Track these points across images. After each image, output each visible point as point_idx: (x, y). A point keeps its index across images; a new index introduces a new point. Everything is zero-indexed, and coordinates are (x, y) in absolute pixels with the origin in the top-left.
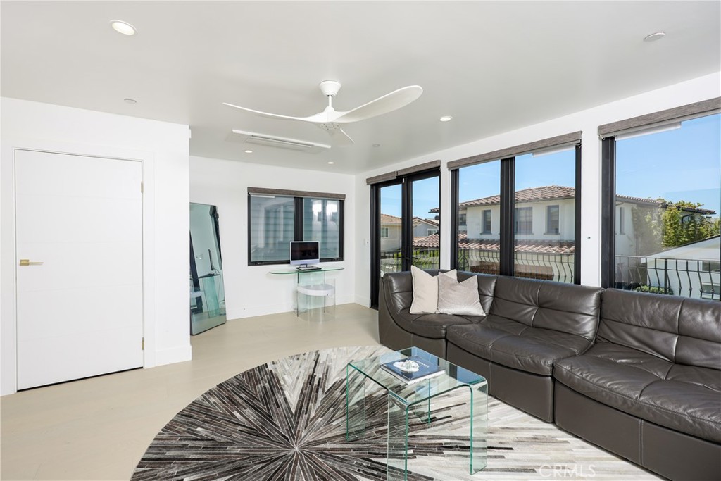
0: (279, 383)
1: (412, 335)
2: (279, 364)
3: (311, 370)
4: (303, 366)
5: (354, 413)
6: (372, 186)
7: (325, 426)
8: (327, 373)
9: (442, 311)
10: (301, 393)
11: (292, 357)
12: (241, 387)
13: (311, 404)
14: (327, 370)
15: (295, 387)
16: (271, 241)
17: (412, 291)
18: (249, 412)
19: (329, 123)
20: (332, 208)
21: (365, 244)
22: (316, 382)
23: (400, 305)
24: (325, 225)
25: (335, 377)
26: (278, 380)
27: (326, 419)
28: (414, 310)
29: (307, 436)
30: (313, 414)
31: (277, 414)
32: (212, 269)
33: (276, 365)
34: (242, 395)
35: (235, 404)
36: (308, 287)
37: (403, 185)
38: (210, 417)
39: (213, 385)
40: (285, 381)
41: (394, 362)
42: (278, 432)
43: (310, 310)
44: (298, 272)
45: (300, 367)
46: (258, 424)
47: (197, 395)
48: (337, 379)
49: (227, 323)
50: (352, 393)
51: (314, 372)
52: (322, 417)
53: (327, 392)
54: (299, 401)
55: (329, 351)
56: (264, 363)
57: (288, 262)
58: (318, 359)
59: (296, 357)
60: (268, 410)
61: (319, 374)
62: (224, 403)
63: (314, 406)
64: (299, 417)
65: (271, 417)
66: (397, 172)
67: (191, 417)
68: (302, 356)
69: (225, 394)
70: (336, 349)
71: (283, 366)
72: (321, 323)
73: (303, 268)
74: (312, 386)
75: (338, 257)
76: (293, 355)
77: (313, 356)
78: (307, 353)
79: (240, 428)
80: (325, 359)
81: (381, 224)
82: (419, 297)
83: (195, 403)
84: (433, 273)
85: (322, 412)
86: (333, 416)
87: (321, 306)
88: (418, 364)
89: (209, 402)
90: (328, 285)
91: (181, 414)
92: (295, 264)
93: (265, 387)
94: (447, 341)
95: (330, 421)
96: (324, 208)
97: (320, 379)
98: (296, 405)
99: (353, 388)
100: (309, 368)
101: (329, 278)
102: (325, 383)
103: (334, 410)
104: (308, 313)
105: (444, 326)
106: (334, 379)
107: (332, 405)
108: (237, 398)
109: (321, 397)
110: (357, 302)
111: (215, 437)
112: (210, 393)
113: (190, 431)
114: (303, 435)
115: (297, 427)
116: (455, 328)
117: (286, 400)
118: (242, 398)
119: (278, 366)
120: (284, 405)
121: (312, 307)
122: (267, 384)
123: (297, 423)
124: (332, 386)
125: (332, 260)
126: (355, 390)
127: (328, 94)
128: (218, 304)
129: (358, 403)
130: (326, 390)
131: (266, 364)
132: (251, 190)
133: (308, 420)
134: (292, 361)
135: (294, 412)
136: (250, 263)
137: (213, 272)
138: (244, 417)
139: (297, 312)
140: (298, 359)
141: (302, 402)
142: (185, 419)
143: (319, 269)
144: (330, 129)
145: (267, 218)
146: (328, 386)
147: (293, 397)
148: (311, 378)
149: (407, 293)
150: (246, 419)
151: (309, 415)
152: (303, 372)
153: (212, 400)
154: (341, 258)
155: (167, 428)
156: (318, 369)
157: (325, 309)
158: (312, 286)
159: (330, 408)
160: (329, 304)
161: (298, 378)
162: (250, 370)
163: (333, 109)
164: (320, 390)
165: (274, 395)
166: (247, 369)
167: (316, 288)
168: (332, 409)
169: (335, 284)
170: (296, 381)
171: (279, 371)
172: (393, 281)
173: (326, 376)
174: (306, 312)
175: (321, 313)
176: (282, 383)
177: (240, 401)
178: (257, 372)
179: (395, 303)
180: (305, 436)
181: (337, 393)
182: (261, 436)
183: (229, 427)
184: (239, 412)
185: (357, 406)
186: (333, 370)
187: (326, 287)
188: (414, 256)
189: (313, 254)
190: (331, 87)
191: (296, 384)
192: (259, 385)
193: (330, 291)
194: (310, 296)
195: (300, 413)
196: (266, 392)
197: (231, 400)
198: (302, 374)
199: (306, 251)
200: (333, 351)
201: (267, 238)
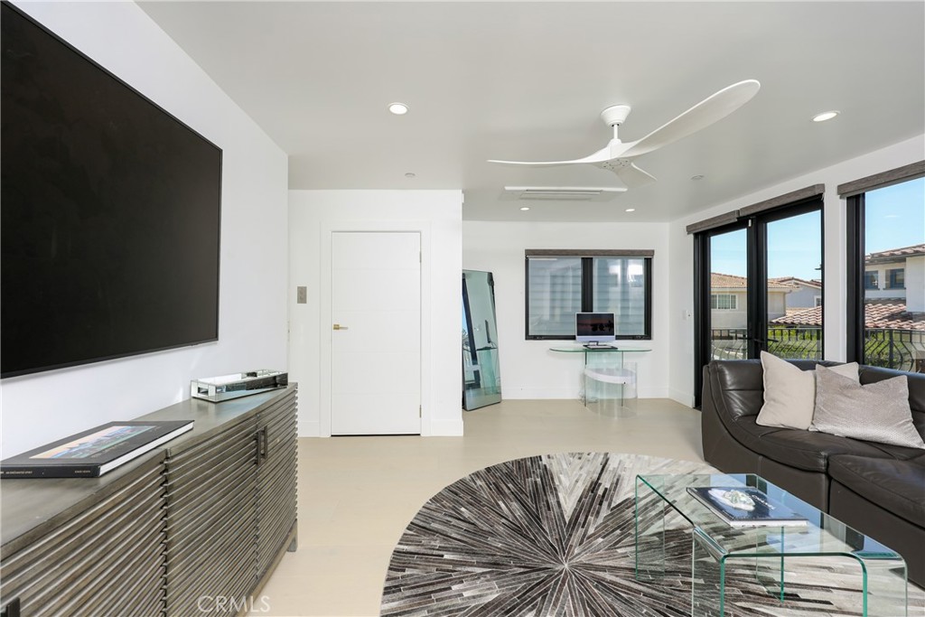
0: (553, 482)
1: (761, 457)
2: (555, 459)
3: (596, 476)
4: (585, 469)
5: (649, 546)
6: (696, 235)
7: (606, 550)
8: (617, 484)
9: (821, 428)
10: (579, 501)
11: (573, 455)
12: (509, 476)
13: (591, 518)
14: (618, 480)
15: (572, 491)
16: (558, 312)
17: (763, 390)
18: (515, 505)
19: (612, 161)
20: (636, 269)
21: (684, 318)
22: (600, 492)
23: (738, 408)
24: (625, 292)
25: (629, 492)
26: (552, 479)
27: (610, 542)
28: (765, 419)
29: (580, 555)
30: (591, 531)
31: (547, 517)
32: (489, 342)
33: (551, 460)
34: (510, 485)
35: (501, 493)
36: (598, 371)
37: (749, 229)
38: (475, 499)
39: (481, 467)
40: (560, 482)
41: (710, 489)
42: (546, 538)
43: (602, 401)
44: (586, 351)
45: (581, 468)
46: (524, 522)
47: (464, 474)
48: (631, 495)
49: (502, 404)
50: (651, 519)
51: (598, 479)
52: (604, 537)
53: (614, 508)
54: (575, 509)
55: (623, 457)
56: (538, 455)
57: (573, 338)
58: (606, 463)
59: (577, 456)
60: (537, 510)
61: (606, 483)
62: (491, 489)
63: (595, 521)
64: (573, 528)
65: (540, 519)
66: (738, 211)
67: (457, 494)
68: (585, 456)
69: (492, 480)
70: (633, 456)
71: (559, 463)
72: (616, 418)
73: (593, 345)
74: (594, 496)
75: (643, 334)
76: (575, 452)
77: (601, 459)
78: (593, 454)
79: (503, 521)
80: (616, 466)
81: (712, 290)
82: (774, 400)
83: (462, 481)
84: (805, 366)
85: (604, 531)
86: (619, 541)
87: (616, 397)
88: (754, 500)
89: (476, 484)
90: (627, 371)
91: (448, 489)
92: (582, 341)
93: (536, 482)
94: (830, 478)
95: (615, 546)
96: (624, 270)
97: (606, 489)
98: (571, 513)
99: (653, 513)
100: (594, 472)
101: (629, 361)
102: (612, 496)
103: (622, 534)
104: (599, 404)
105: (823, 453)
106: (626, 494)
107: (619, 527)
108: (504, 487)
109: (605, 512)
110: (672, 398)
111: (477, 522)
112: (477, 474)
113: (454, 509)
114: (576, 552)
115: (569, 539)
116: (848, 460)
117: (559, 503)
118: (509, 489)
119: (554, 462)
120: (556, 509)
121: (605, 397)
122: (539, 480)
123: (571, 535)
124: (622, 503)
125: (634, 338)
126: (656, 515)
127: (612, 123)
128: (494, 380)
129: (659, 534)
130: (613, 505)
131: (540, 457)
132: (530, 253)
133: (584, 535)
134: (571, 459)
135: (567, 521)
136: (528, 337)
137: (490, 345)
138: (510, 510)
139: (585, 401)
140: (580, 458)
141: (580, 512)
142: (452, 496)
143: (614, 349)
144: (617, 166)
145: (553, 284)
146: (617, 500)
147: (569, 505)
148: (595, 485)
149: (753, 393)
150: (512, 513)
151: (586, 531)
152: (584, 475)
153: (479, 482)
154: (648, 335)
155: (435, 499)
156: (605, 476)
157: (622, 402)
158: (605, 370)
159: (616, 529)
160: (629, 395)
161: (577, 481)
162: (522, 460)
163: (620, 141)
164: (605, 504)
165: (546, 495)
166: (519, 457)
167: (610, 372)
168: (618, 532)
169: (636, 370)
170: (575, 485)
171: (554, 468)
172: (727, 372)
173: (615, 488)
174: (596, 402)
175: (616, 405)
176: (557, 483)
177: (507, 491)
178: (529, 463)
179: (729, 405)
180: (579, 554)
181: (629, 513)
182: (526, 537)
183: (492, 515)
184: (504, 503)
185: (656, 538)
186: (625, 482)
187: (625, 372)
188: (770, 336)
189: (606, 329)
190: (617, 113)
191: (573, 488)
192: (530, 479)
193: (629, 378)
194: (602, 383)
195: (575, 524)
196: (537, 489)
197: (497, 488)
198: (583, 478)
199: (596, 325)
200: (629, 458)
201: (553, 308)
